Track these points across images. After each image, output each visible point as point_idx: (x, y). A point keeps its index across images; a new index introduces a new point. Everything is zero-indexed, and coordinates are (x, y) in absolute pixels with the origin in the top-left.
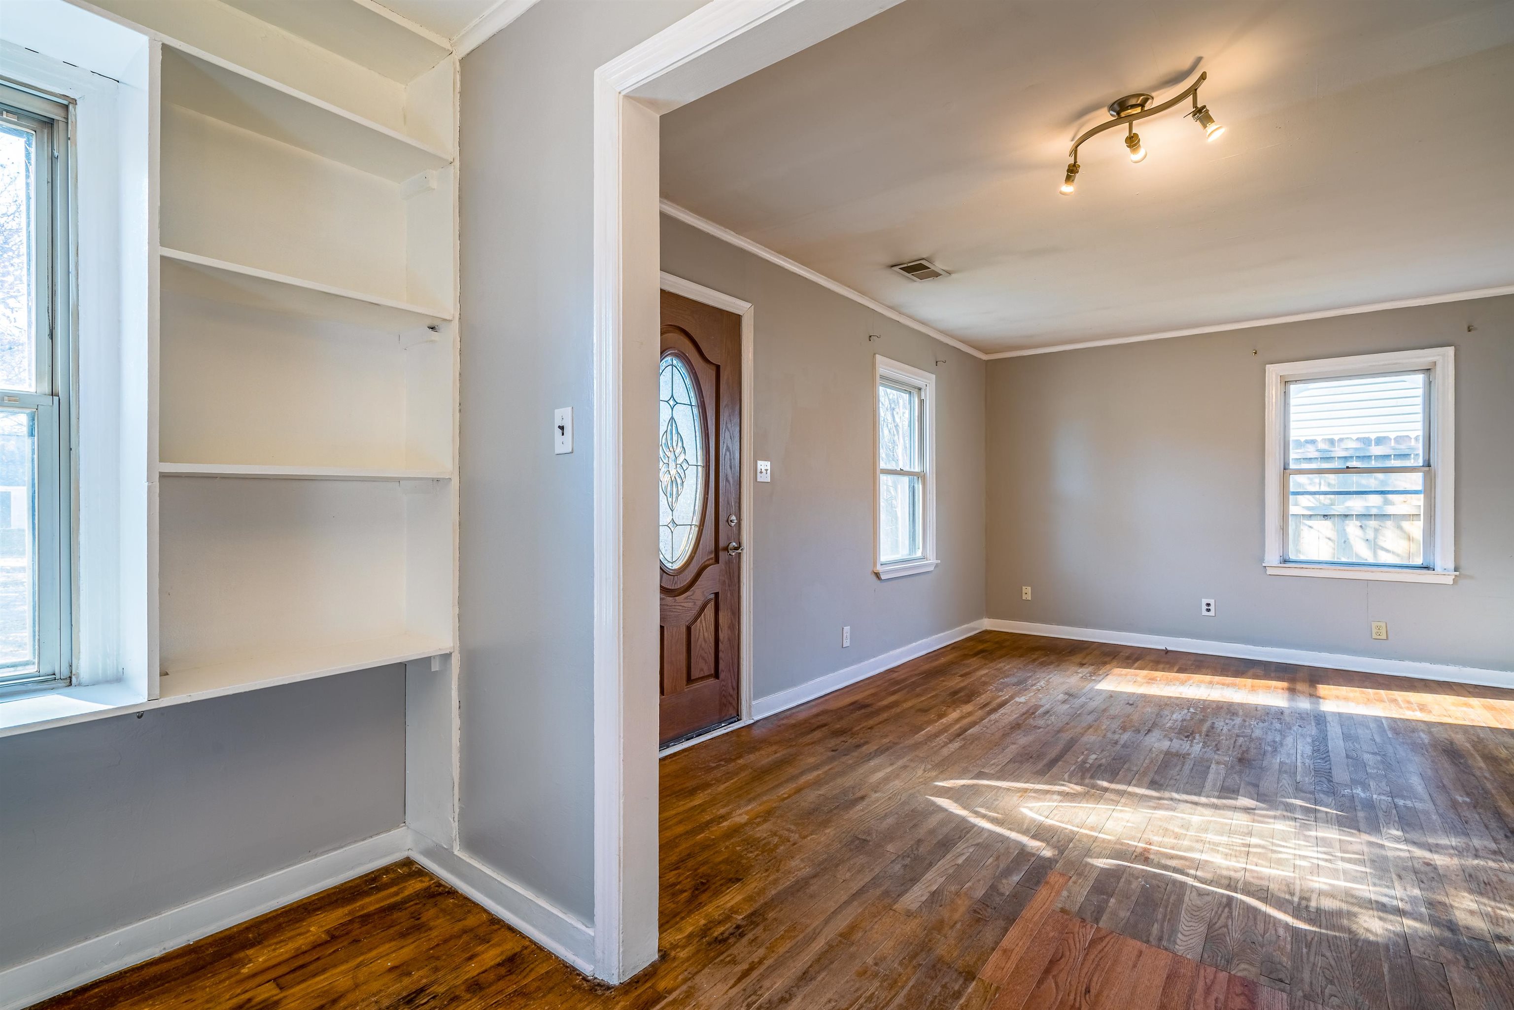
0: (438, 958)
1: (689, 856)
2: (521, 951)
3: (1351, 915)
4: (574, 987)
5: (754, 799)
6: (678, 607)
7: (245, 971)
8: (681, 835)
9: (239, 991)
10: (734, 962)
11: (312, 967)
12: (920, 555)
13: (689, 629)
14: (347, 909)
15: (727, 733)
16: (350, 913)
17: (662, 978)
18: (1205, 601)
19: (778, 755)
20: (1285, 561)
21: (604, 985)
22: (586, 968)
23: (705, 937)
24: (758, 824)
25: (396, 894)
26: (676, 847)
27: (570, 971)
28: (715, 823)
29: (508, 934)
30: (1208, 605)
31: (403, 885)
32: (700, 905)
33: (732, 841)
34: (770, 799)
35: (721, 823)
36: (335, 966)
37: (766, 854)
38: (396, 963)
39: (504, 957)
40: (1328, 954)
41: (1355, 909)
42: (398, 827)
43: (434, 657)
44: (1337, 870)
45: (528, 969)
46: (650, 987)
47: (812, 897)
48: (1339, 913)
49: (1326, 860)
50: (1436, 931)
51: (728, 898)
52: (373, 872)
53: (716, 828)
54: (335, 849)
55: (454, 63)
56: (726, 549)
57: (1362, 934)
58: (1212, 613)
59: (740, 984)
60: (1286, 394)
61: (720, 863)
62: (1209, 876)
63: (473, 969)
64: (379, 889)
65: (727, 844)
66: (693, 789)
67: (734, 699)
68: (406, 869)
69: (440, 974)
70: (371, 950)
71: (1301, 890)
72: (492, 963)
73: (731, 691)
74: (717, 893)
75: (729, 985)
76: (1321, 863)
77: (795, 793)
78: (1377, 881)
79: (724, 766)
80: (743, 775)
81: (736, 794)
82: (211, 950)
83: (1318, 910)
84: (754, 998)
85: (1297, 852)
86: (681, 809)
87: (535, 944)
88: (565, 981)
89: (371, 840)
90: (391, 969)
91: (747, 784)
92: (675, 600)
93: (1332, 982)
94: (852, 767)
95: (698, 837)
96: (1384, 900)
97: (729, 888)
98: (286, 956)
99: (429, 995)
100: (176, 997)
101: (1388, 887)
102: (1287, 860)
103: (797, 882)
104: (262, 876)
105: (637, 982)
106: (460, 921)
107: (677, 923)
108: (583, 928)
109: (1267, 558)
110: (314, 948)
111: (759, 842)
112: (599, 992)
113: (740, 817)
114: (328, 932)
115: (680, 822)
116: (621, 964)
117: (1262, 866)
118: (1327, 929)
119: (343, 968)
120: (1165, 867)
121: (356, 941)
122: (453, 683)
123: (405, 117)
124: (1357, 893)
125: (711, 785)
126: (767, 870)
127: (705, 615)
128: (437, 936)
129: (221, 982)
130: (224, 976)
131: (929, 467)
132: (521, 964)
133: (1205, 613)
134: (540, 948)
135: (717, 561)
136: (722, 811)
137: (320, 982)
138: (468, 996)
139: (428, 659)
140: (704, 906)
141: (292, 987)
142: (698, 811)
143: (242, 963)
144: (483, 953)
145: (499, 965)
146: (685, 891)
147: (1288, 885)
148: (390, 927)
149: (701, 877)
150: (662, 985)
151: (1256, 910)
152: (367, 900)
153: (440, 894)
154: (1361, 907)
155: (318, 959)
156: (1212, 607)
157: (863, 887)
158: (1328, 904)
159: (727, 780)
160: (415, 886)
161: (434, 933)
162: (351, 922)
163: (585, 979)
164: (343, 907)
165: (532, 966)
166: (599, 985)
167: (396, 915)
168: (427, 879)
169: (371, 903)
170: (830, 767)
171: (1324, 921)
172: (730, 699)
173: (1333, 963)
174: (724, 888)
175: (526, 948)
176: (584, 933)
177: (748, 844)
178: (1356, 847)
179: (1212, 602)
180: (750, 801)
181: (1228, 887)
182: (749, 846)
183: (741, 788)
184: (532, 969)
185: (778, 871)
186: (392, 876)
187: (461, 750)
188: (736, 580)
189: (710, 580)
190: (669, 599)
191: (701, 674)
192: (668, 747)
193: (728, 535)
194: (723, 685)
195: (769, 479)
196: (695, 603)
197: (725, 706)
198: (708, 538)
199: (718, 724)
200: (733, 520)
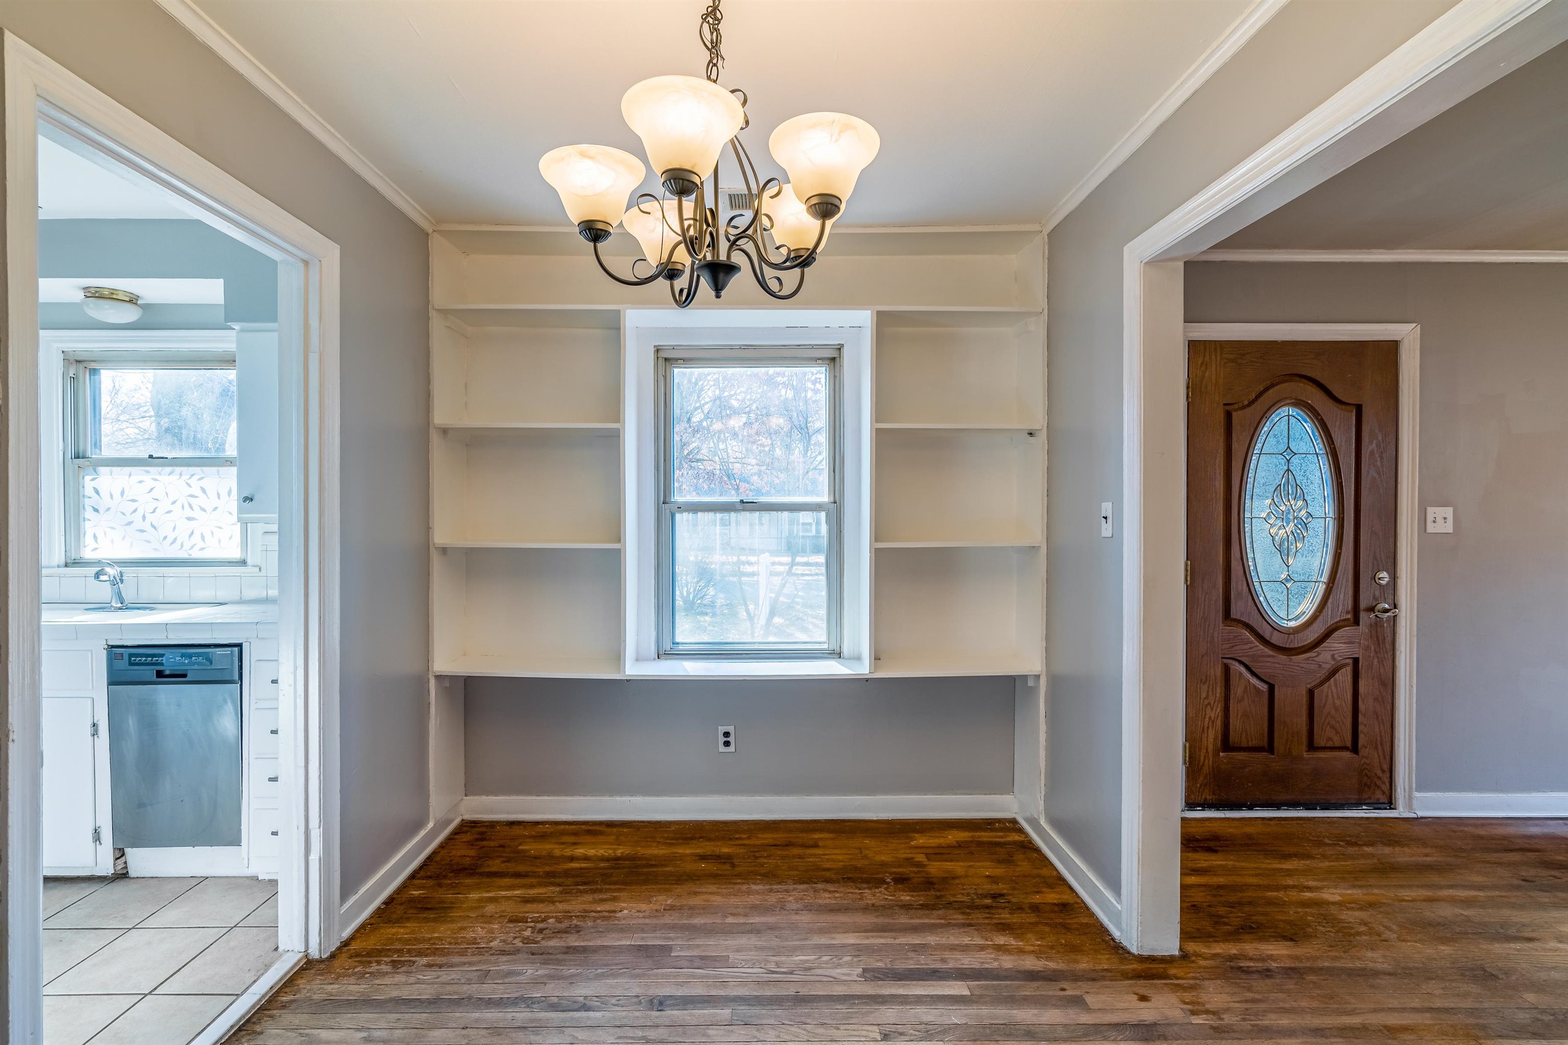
0: (1017, 883)
1: (1250, 903)
2: (1074, 904)
4: (1103, 940)
5: (1360, 887)
6: (1295, 667)
7: (912, 843)
8: (1251, 885)
9: (908, 852)
10: (1249, 989)
11: (945, 856)
13: (1311, 693)
14: (970, 834)
15: (1368, 818)
16: (972, 837)
17: (1175, 967)
19: (1429, 859)
21: (1126, 950)
22: (1116, 934)
23: (1230, 962)
24: (1352, 909)
25: (1002, 837)
26: (1241, 892)
27: (1105, 931)
28: (1298, 890)
29: (1068, 891)
31: (1007, 834)
32: (1239, 941)
33: (1307, 910)
34: (1377, 893)
35: (1304, 892)
36: (957, 861)
37: (1340, 934)
38: (992, 874)
39: (1060, 902)
42: (1009, 794)
43: (1030, 675)
45: (1074, 916)
46: (1162, 968)
47: (1372, 986)
51: (1271, 947)
52: (990, 819)
53: (1295, 894)
54: (968, 794)
55: (1043, 239)
56: (1371, 609)
59: (1246, 1004)
61: (1281, 921)
63: (1037, 899)
64: (992, 830)
65: (1300, 910)
66: (1289, 854)
67: (1384, 783)
68: (1011, 825)
69: (1016, 892)
70: (978, 861)
72: (1051, 901)
73: (1379, 773)
74: (1263, 939)
75: (1234, 1000)
77: (1425, 900)
79: (1342, 846)
80: (1362, 861)
81: (1340, 875)
82: (898, 826)
84: (1253, 1018)
86: (1263, 866)
87: (1085, 904)
88: (1098, 934)
89: (990, 796)
90: (988, 877)
91: (1360, 871)
92: (1291, 660)
94: (1542, 906)
95: (1270, 894)
97: (1277, 941)
98: (933, 845)
99: (1006, 899)
100: (881, 841)
103: (1364, 969)
104: (926, 795)
105: (1154, 960)
106: (1037, 868)
107: (1209, 942)
108: (1115, 903)
110: (949, 847)
111: (1339, 922)
112: (1121, 952)
113: (1332, 895)
114: (957, 842)
115: (1257, 875)
116: (1139, 940)
119: (961, 864)
121: (971, 853)
122: (1041, 697)
123: (1016, 278)
125: (1314, 858)
126: (1331, 946)
127: (1335, 680)
128: (1020, 871)
129: (901, 844)
130: (902, 841)
132: (1070, 910)
134: (1088, 908)
135: (1356, 622)
136: (1311, 883)
137: (948, 865)
138: (1029, 911)
139: (1026, 676)
140: (1242, 942)
141: (934, 861)
142: (1283, 874)
143: (912, 839)
144: (1047, 893)
145: (1055, 904)
146: (1230, 925)
148: (992, 854)
149: (1252, 923)
150: (1172, 971)
152: (983, 834)
153: (1029, 848)
155: (949, 853)
157: (1452, 1009)
159: (1337, 860)
160: (1016, 837)
161: (1019, 869)
162: (971, 842)
163: (1113, 939)
164: (969, 832)
165: (1077, 915)
166: (1122, 947)
167: (998, 849)
168: (1024, 836)
169: (985, 836)
170: (1503, 894)
172: (1379, 782)
174: (1272, 940)
175: (1077, 903)
176: (1115, 907)
177: (1324, 919)
180: (1354, 887)
182: (1324, 921)
183: (1349, 872)
184: (1077, 917)
185: (1345, 952)
186: (1002, 826)
187: (1047, 749)
188: (1388, 646)
189: (1345, 643)
190: (1283, 658)
191: (1330, 744)
192: (1279, 809)
193: (1374, 595)
194: (1365, 763)
195: (1449, 528)
196: (1320, 666)
197: (1369, 787)
198: (1342, 597)
199: (1357, 805)
200: (1384, 577)
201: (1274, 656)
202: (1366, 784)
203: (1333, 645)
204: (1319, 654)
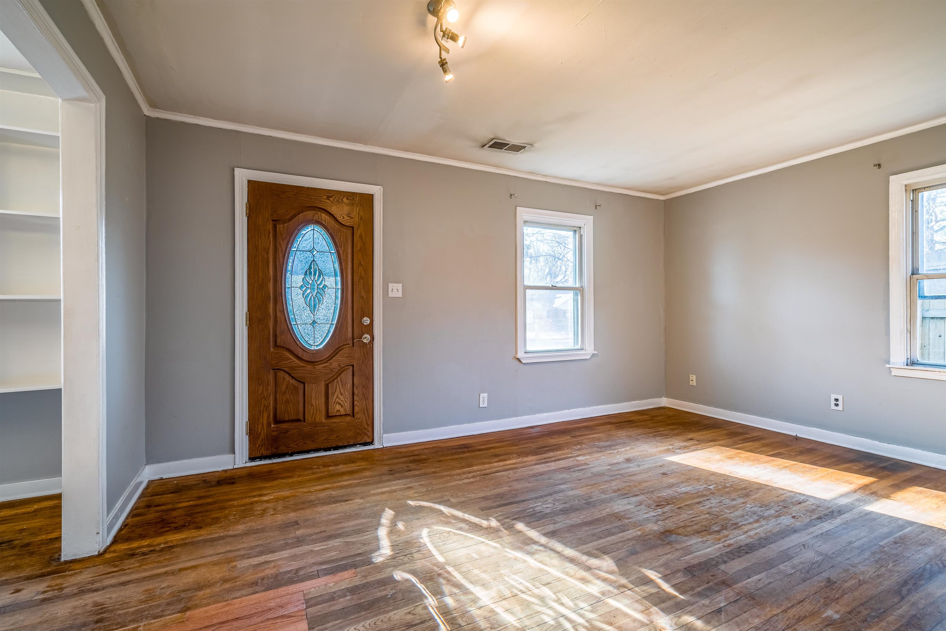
0: (40, 530)
1: (207, 511)
6: (317, 372)
8: (225, 500)
11: (7, 521)
12: (579, 346)
13: (327, 386)
15: (359, 452)
18: (833, 397)
20: (913, 363)
23: (131, 551)
26: (212, 505)
30: (837, 400)
39: (56, 537)
51: (178, 535)
53: (246, 500)
58: (840, 408)
60: (914, 202)
61: (212, 518)
63: (41, 538)
65: (235, 509)
66: (280, 478)
67: (369, 431)
73: (366, 426)
86: (253, 487)
92: (315, 368)
94: (380, 482)
97: (188, 531)
103: (221, 537)
107: (136, 541)
109: (892, 360)
115: (239, 493)
119: (12, 525)
125: (292, 478)
127: (342, 377)
131: (588, 283)
133: (833, 407)
135: (352, 346)
140: (162, 537)
144: (55, 532)
145: (50, 539)
146: (170, 527)
156: (840, 403)
159: (304, 477)
170: (369, 479)
172: (366, 431)
179: (840, 398)
180: (291, 490)
188: (370, 358)
189: (346, 357)
190: (310, 367)
191: (337, 414)
192: (309, 453)
193: (362, 331)
194: (358, 422)
195: (400, 295)
196: (332, 370)
197: (361, 435)
198: (343, 332)
199: (354, 445)
200: (366, 321)
201: (304, 367)
202: (359, 433)
203: (339, 358)
204: (331, 364)
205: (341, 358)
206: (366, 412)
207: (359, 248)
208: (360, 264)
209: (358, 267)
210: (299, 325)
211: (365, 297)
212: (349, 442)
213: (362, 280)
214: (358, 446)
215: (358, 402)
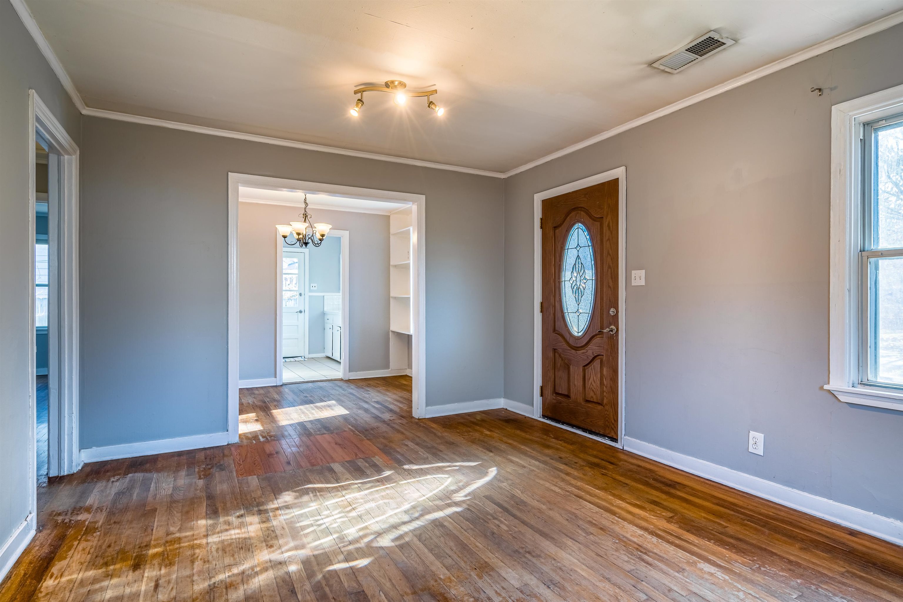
3: (296, 498)
6: (577, 357)
13: (584, 370)
40: (298, 481)
41: (296, 501)
44: (312, 517)
48: (301, 496)
49: (318, 520)
50: (265, 507)
57: (290, 493)
62: (353, 487)
71: (319, 498)
76: (319, 517)
78: (292, 520)
83: (308, 494)
85: (333, 518)
92: (577, 353)
93: (294, 475)
96: (287, 511)
101: (287, 519)
102: (333, 510)
117: (340, 501)
118: (302, 489)
120: (369, 482)
124: (298, 509)
127: (594, 366)
135: (602, 336)
147: (325, 498)
151: (327, 483)
154: (296, 504)
158: (305, 498)
171: (304, 490)
172: (613, 425)
173: (296, 480)
178: (309, 539)
181: (343, 486)
189: (598, 347)
190: (573, 351)
191: (592, 400)
192: (573, 428)
193: (610, 321)
194: (606, 414)
195: (643, 283)
196: (588, 357)
197: (609, 428)
198: (596, 321)
199: (603, 436)
200: (612, 311)
201: (570, 350)
202: (607, 426)
203: (593, 347)
204: (587, 351)
205: (594, 347)
206: (613, 406)
207: (607, 238)
208: (609, 253)
209: (607, 257)
210: (569, 314)
211: (612, 287)
212: (600, 431)
213: (610, 270)
214: (606, 438)
215: (607, 393)
